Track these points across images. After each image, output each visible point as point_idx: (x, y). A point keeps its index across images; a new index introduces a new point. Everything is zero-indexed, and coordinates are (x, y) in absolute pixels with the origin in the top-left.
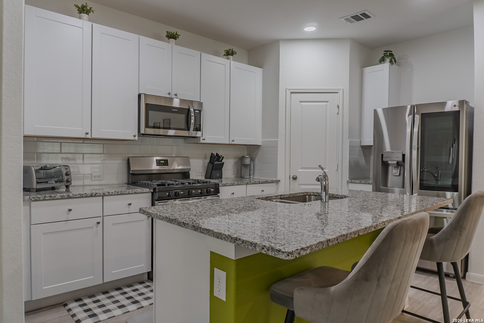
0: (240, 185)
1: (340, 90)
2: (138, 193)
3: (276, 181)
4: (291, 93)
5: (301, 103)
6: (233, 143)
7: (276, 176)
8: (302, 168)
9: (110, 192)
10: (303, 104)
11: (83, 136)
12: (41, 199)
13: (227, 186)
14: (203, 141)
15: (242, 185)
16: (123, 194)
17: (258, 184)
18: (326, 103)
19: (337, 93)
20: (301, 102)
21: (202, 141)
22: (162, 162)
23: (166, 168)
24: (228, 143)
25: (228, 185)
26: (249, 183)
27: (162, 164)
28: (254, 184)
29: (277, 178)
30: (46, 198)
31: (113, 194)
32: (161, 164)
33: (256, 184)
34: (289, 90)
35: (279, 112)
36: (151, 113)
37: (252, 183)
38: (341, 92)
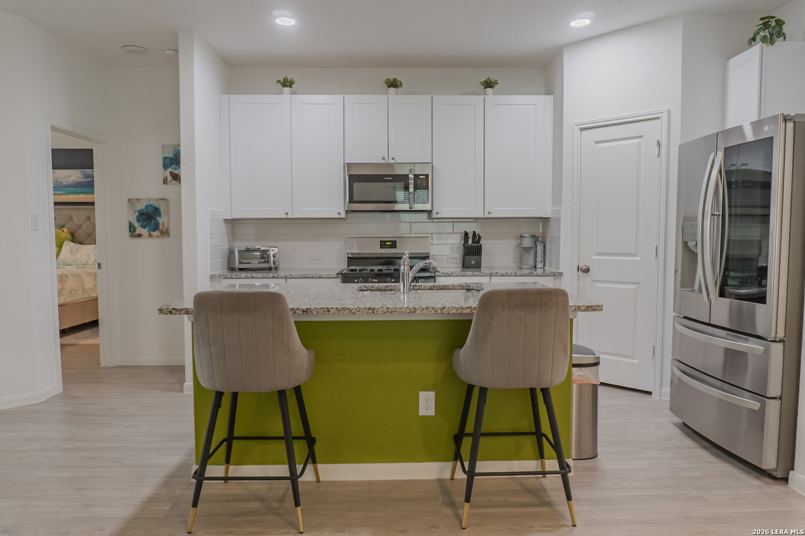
0: (477, 276)
1: (663, 113)
2: (324, 278)
3: (552, 274)
4: (582, 129)
5: (598, 144)
6: (490, 216)
7: (558, 267)
8: (599, 254)
9: (292, 274)
10: (600, 145)
11: (284, 216)
12: (229, 277)
13: (454, 276)
14: (437, 216)
15: (481, 276)
16: (306, 278)
17: (513, 276)
18: (640, 139)
19: (658, 118)
20: (597, 142)
21: (435, 215)
22: (388, 243)
23: (393, 251)
24: (482, 216)
25: (454, 274)
26: (495, 275)
27: (388, 247)
28: (505, 276)
29: (559, 269)
30: (233, 277)
31: (295, 277)
32: (386, 247)
33: (508, 276)
34: (577, 125)
35: (564, 163)
36: (356, 185)
37: (500, 275)
38: (664, 117)
